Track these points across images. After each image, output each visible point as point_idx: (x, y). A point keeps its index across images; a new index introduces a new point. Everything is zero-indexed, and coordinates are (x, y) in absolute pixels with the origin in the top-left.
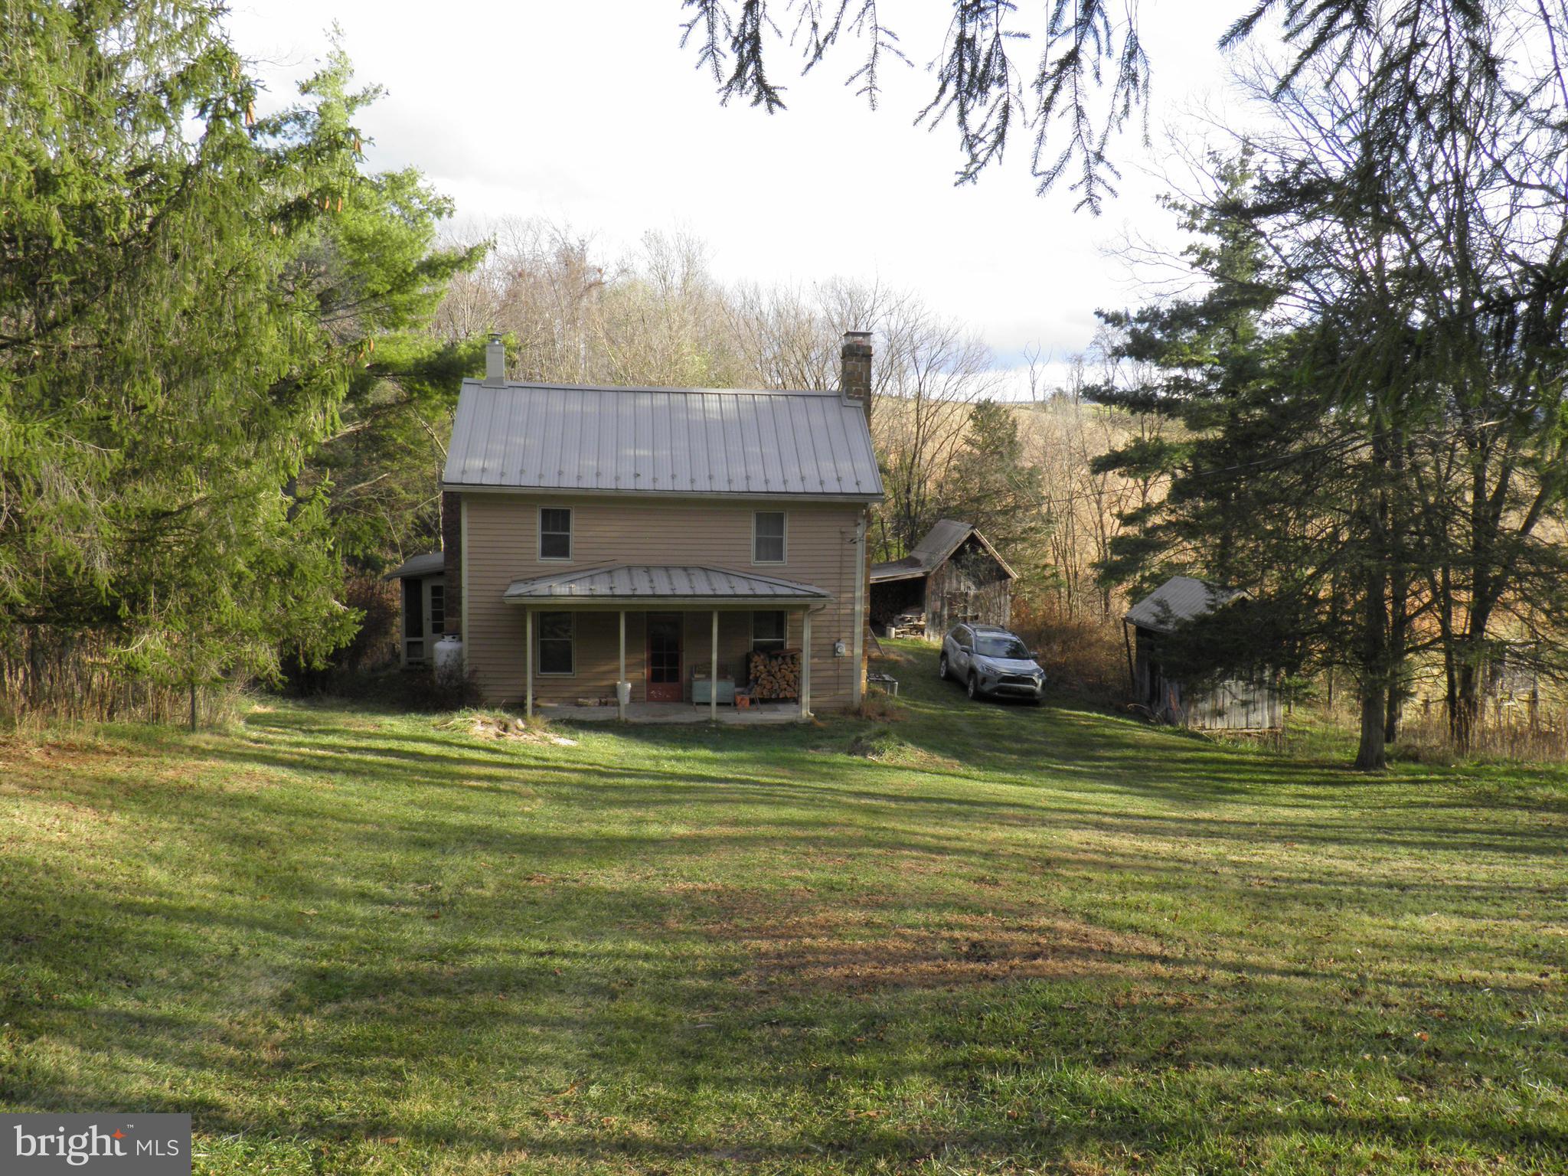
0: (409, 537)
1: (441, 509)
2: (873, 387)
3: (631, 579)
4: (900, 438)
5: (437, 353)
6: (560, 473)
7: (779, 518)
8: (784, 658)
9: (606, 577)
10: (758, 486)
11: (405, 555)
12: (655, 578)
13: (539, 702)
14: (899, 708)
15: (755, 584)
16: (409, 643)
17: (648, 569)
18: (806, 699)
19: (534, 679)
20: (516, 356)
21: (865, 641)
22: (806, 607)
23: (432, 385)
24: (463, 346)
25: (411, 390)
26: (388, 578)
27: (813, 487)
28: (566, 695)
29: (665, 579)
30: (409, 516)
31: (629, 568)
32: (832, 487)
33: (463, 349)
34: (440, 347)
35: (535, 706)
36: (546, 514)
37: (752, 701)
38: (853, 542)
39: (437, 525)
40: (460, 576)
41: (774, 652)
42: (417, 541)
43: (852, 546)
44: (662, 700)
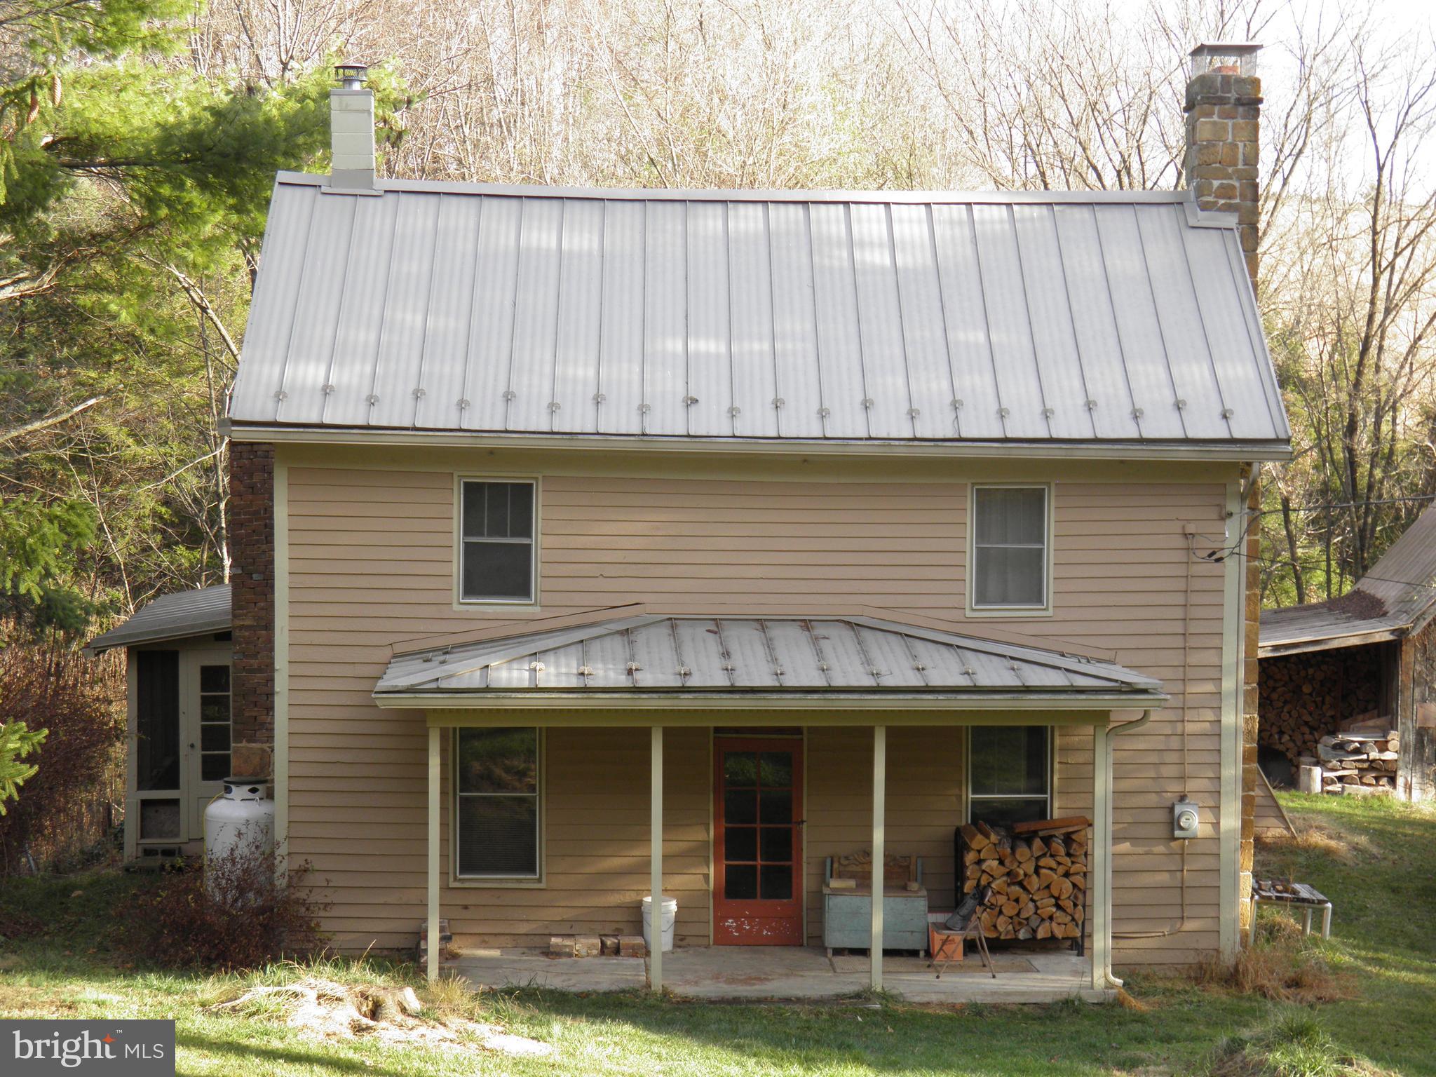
0: (146, 549)
1: (224, 480)
2: (1263, 179)
3: (678, 649)
4: (1329, 301)
5: (216, 112)
6: (508, 397)
7: (1035, 501)
8: (1047, 841)
9: (617, 644)
10: (981, 424)
11: (136, 591)
12: (734, 647)
13: (453, 946)
14: (1336, 968)
15: (974, 662)
16: (145, 804)
17: (717, 625)
18: (1101, 941)
19: (445, 888)
20: (400, 120)
21: (1248, 802)
22: (1101, 717)
23: (203, 186)
24: (276, 96)
25: (151, 202)
26: (98, 648)
27: (1115, 425)
28: (523, 928)
29: (760, 651)
30: (146, 498)
31: (673, 623)
32: (1162, 425)
33: (274, 103)
34: (222, 99)
35: (447, 956)
36: (473, 492)
37: (970, 947)
38: (1215, 557)
39: (212, 520)
40: (270, 642)
41: (1022, 827)
42: (165, 558)
43: (1214, 568)
44: (749, 942)
